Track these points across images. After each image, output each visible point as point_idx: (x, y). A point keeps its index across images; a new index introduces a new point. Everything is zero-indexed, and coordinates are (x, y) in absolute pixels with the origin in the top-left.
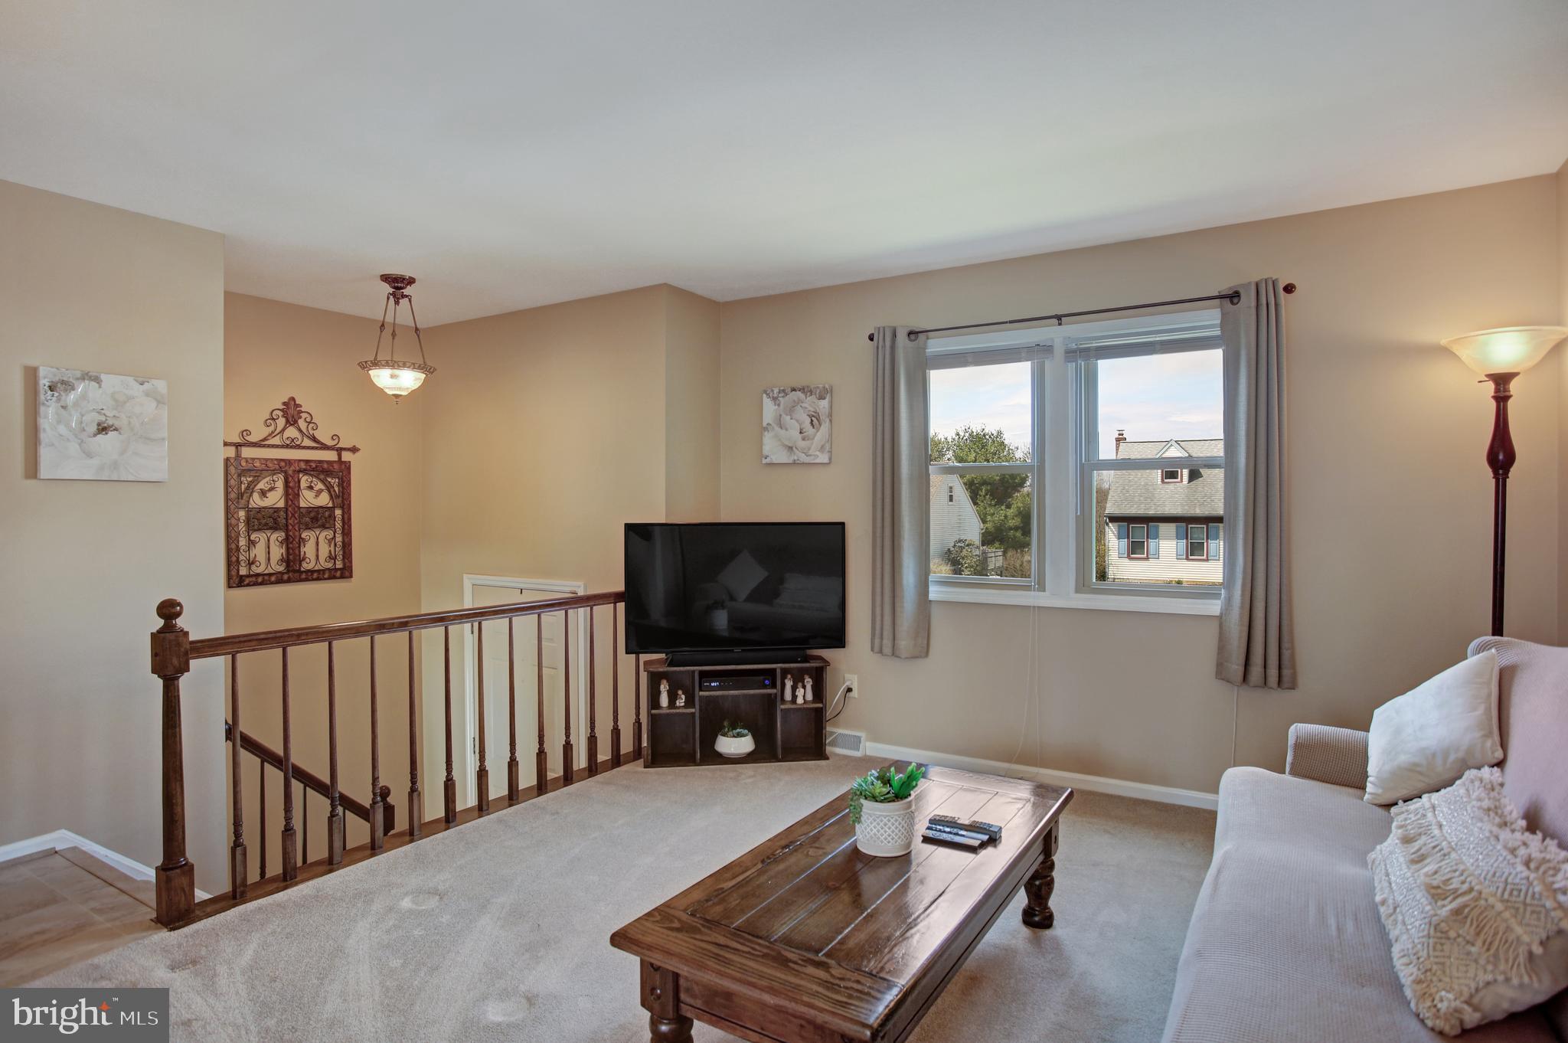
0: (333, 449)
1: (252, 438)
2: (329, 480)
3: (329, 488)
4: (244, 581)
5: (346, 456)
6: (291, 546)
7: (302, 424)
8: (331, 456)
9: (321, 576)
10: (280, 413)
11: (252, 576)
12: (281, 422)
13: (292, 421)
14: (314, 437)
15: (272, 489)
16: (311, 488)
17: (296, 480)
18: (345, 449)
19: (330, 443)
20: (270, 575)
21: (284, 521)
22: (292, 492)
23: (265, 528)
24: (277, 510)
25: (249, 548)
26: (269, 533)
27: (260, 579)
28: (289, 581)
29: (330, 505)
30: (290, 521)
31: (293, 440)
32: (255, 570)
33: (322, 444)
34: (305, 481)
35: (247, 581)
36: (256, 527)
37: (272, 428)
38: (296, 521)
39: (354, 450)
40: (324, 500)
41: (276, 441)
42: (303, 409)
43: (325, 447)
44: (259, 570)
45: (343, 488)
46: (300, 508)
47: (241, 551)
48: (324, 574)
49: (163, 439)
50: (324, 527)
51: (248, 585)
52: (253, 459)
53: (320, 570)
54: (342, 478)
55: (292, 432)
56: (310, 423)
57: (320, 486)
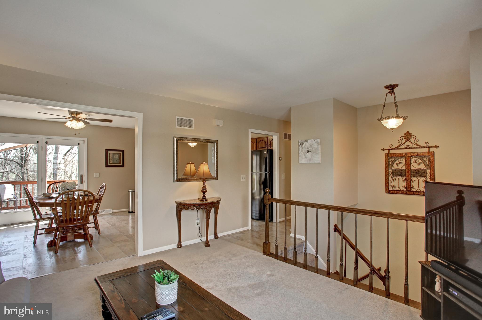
0: (427, 148)
1: (393, 147)
2: (424, 159)
3: (424, 162)
4: (390, 192)
5: (432, 150)
6: (407, 182)
7: (412, 140)
8: (426, 150)
9: (420, 194)
10: (403, 138)
11: (393, 190)
12: (404, 140)
13: (408, 139)
14: (417, 144)
15: (400, 163)
16: (415, 162)
17: (409, 159)
18: (431, 147)
19: (424, 145)
20: (399, 191)
21: (405, 174)
22: (408, 164)
23: (398, 175)
24: (402, 170)
25: (392, 182)
26: (399, 177)
27: (396, 192)
28: (406, 194)
29: (425, 168)
30: (407, 174)
31: (408, 146)
32: (394, 189)
33: (420, 146)
34: (413, 160)
35: (391, 192)
36: (394, 175)
37: (400, 143)
38: (409, 174)
39: (436, 147)
40: (422, 166)
41: (402, 147)
42: (412, 135)
43: (422, 147)
44: (396, 189)
45: (430, 162)
46: (411, 169)
47: (390, 182)
48: (421, 193)
49: (319, 153)
50: (421, 176)
51: (392, 193)
53: (419, 192)
54: (430, 158)
55: (408, 143)
56: (415, 139)
57: (420, 161)
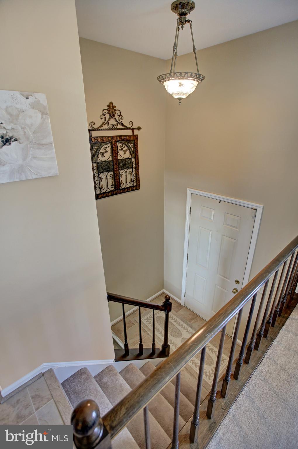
0: (130, 129)
1: (96, 126)
2: (129, 144)
3: (129, 149)
4: (99, 197)
5: (136, 132)
6: (116, 178)
7: (116, 116)
8: (129, 132)
9: (128, 190)
10: (106, 111)
11: (102, 194)
12: (107, 116)
13: (112, 116)
14: (122, 123)
15: (106, 152)
16: (122, 149)
17: (116, 146)
18: (135, 129)
19: (129, 126)
20: (109, 192)
21: (112, 167)
22: (114, 153)
23: (105, 171)
24: (109, 162)
25: (99, 181)
26: (106, 173)
27: (105, 195)
28: (116, 194)
29: (130, 157)
30: (115, 167)
31: (113, 126)
32: (103, 191)
33: (125, 126)
34: (119, 145)
35: (100, 196)
36: (101, 171)
37: (103, 120)
38: (117, 167)
39: (139, 129)
40: (127, 155)
41: (106, 127)
42: (117, 108)
43: (127, 128)
44: (104, 191)
45: (135, 148)
46: (118, 160)
47: (96, 183)
48: (129, 189)
49: (51, 143)
50: (128, 168)
51: (101, 198)
52: (97, 137)
53: (128, 188)
54: (135, 144)
55: (112, 121)
56: (120, 116)
57: (126, 148)
